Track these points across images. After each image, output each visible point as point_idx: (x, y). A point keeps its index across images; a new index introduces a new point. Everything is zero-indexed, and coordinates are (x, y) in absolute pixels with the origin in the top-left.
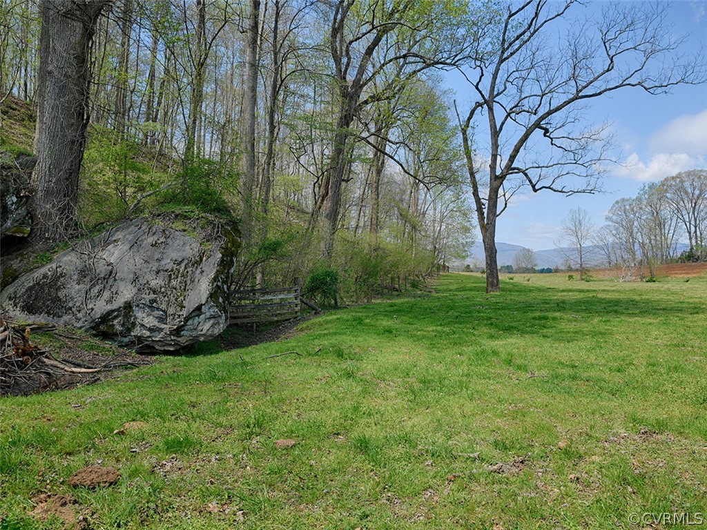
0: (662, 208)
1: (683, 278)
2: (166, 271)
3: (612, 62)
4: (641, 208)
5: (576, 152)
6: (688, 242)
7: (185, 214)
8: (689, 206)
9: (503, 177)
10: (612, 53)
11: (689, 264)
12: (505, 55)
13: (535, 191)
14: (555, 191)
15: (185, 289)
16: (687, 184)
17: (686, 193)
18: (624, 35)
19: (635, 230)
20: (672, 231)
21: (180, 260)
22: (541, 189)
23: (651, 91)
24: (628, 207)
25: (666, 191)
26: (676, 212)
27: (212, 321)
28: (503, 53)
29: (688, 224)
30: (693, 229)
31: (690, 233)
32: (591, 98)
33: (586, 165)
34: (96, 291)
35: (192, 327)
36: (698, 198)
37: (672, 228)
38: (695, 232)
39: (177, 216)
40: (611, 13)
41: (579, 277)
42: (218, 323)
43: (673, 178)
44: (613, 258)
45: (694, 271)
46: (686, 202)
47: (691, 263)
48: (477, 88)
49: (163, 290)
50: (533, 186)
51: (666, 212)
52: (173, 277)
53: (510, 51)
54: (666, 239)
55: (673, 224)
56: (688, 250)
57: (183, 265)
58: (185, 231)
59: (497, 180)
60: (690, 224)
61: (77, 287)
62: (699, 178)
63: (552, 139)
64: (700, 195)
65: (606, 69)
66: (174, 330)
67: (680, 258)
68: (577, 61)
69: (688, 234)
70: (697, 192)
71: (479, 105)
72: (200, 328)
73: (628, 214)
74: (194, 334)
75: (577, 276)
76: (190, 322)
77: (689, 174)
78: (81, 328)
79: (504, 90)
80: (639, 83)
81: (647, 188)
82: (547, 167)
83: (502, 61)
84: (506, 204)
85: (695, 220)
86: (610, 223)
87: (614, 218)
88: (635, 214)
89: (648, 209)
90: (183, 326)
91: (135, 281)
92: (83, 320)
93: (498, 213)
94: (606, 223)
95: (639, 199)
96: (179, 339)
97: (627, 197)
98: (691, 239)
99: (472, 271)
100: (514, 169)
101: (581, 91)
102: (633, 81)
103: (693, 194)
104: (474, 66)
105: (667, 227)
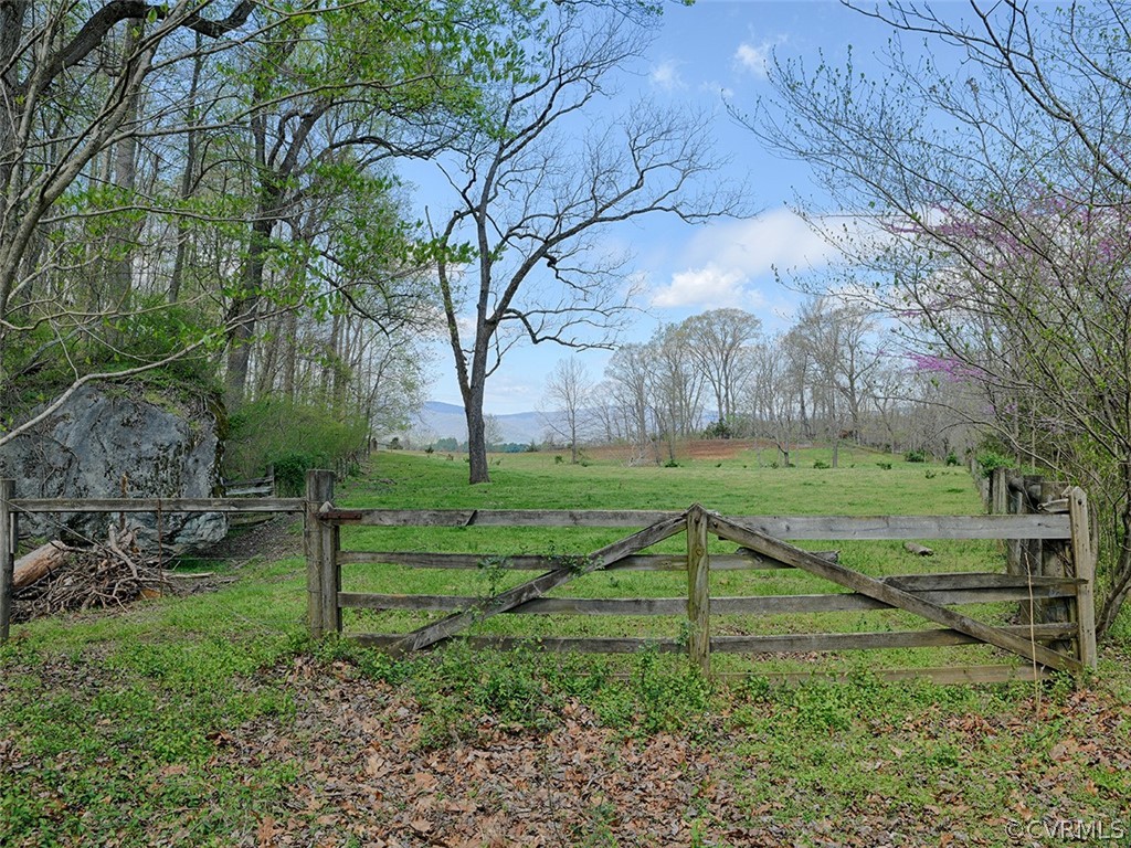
0: (683, 360)
1: (711, 461)
2: (150, 459)
3: (642, 177)
4: (655, 359)
5: (589, 289)
6: (716, 409)
7: (157, 382)
8: (718, 358)
9: (493, 323)
10: (642, 164)
11: (717, 440)
12: (504, 155)
13: (536, 342)
14: (562, 343)
15: (177, 483)
16: (717, 328)
17: (716, 340)
18: (658, 144)
19: (645, 389)
20: (695, 394)
21: (167, 444)
22: (542, 340)
23: (688, 219)
24: (636, 357)
25: (689, 336)
26: (701, 366)
27: (213, 523)
28: (501, 150)
29: (717, 384)
30: (723, 391)
31: (719, 397)
32: (614, 222)
33: (607, 313)
34: (55, 487)
35: (190, 532)
36: (731, 348)
37: (696, 389)
38: (727, 395)
39: (146, 384)
40: (642, 112)
41: (570, 459)
42: (220, 526)
43: (698, 318)
44: (614, 430)
45: (726, 451)
46: (714, 353)
47: (719, 439)
48: (464, 195)
49: (150, 484)
50: (533, 336)
51: (687, 368)
52: (160, 467)
53: (511, 148)
54: (687, 405)
55: (698, 384)
56: (717, 421)
57: (171, 451)
58: (163, 405)
59: (487, 327)
60: (720, 384)
61: (27, 481)
62: (733, 319)
63: (557, 270)
64: (733, 345)
65: (634, 186)
66: (167, 536)
67: (706, 432)
68: (600, 173)
69: (716, 398)
70: (729, 340)
71: (459, 215)
72: (199, 532)
73: (636, 366)
74: (193, 540)
75: (568, 457)
76: (188, 525)
77: (720, 313)
78: (41, 535)
79: (494, 197)
80: (674, 208)
81: (663, 330)
82: (556, 312)
83: (499, 161)
84: (499, 360)
85: (727, 378)
86: (611, 380)
87: (617, 371)
88: (645, 367)
89: (664, 360)
90: (179, 530)
91: (109, 472)
92: (44, 525)
93: (487, 373)
94: (605, 379)
95: (652, 345)
96: (171, 548)
97: (635, 342)
98: (720, 405)
99: (401, 448)
100: (510, 311)
101: (601, 211)
102: (666, 204)
103: (724, 343)
104: (466, 170)
105: (689, 387)
